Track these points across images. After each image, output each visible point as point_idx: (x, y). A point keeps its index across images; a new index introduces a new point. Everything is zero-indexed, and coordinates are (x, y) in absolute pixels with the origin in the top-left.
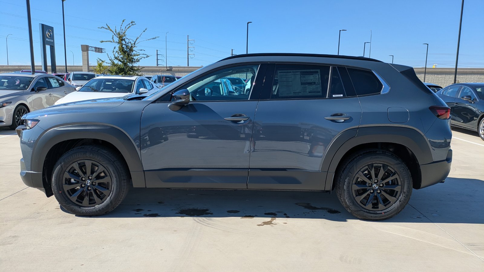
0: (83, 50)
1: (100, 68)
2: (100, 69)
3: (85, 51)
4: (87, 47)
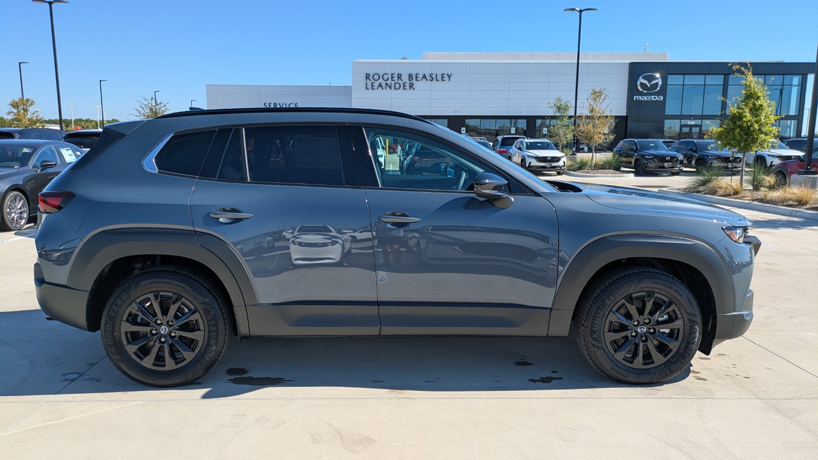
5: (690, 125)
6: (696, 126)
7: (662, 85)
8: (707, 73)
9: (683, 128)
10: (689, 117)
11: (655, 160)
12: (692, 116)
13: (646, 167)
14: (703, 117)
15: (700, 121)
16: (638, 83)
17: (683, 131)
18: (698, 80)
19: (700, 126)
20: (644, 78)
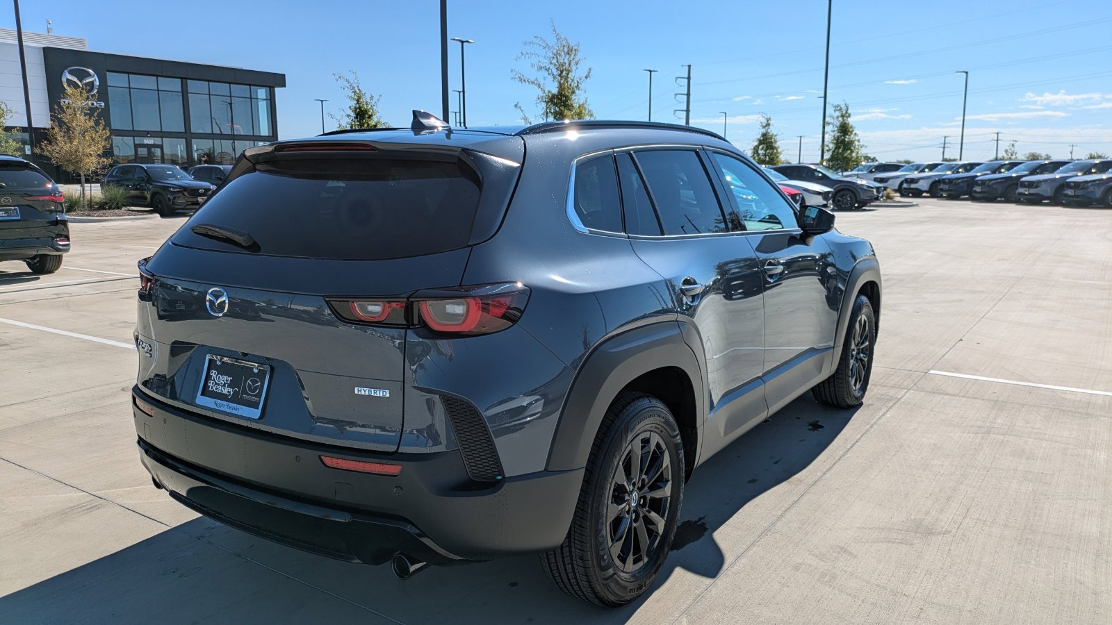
5: (147, 144)
6: (155, 146)
7: (99, 86)
8: (160, 74)
9: (139, 149)
10: (146, 134)
11: (186, 193)
12: (148, 132)
13: (173, 203)
14: (162, 134)
15: (160, 139)
16: (64, 80)
17: (139, 153)
18: (148, 82)
19: (161, 147)
20: (71, 73)
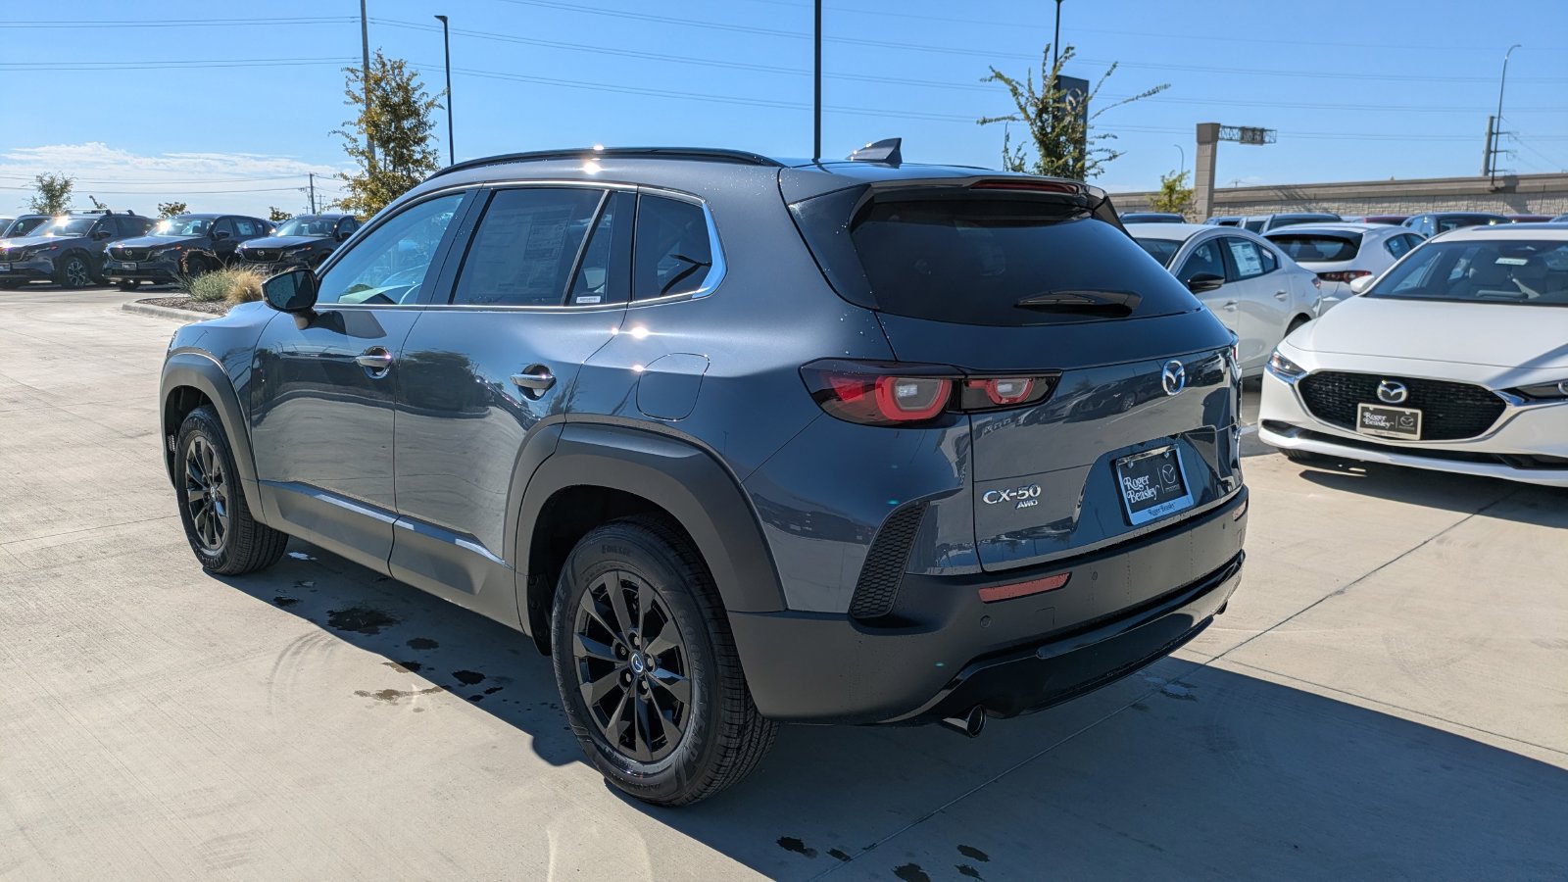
0: (1201, 142)
1: (1170, 196)
2: (1170, 201)
3: (1208, 143)
4: (1215, 128)
